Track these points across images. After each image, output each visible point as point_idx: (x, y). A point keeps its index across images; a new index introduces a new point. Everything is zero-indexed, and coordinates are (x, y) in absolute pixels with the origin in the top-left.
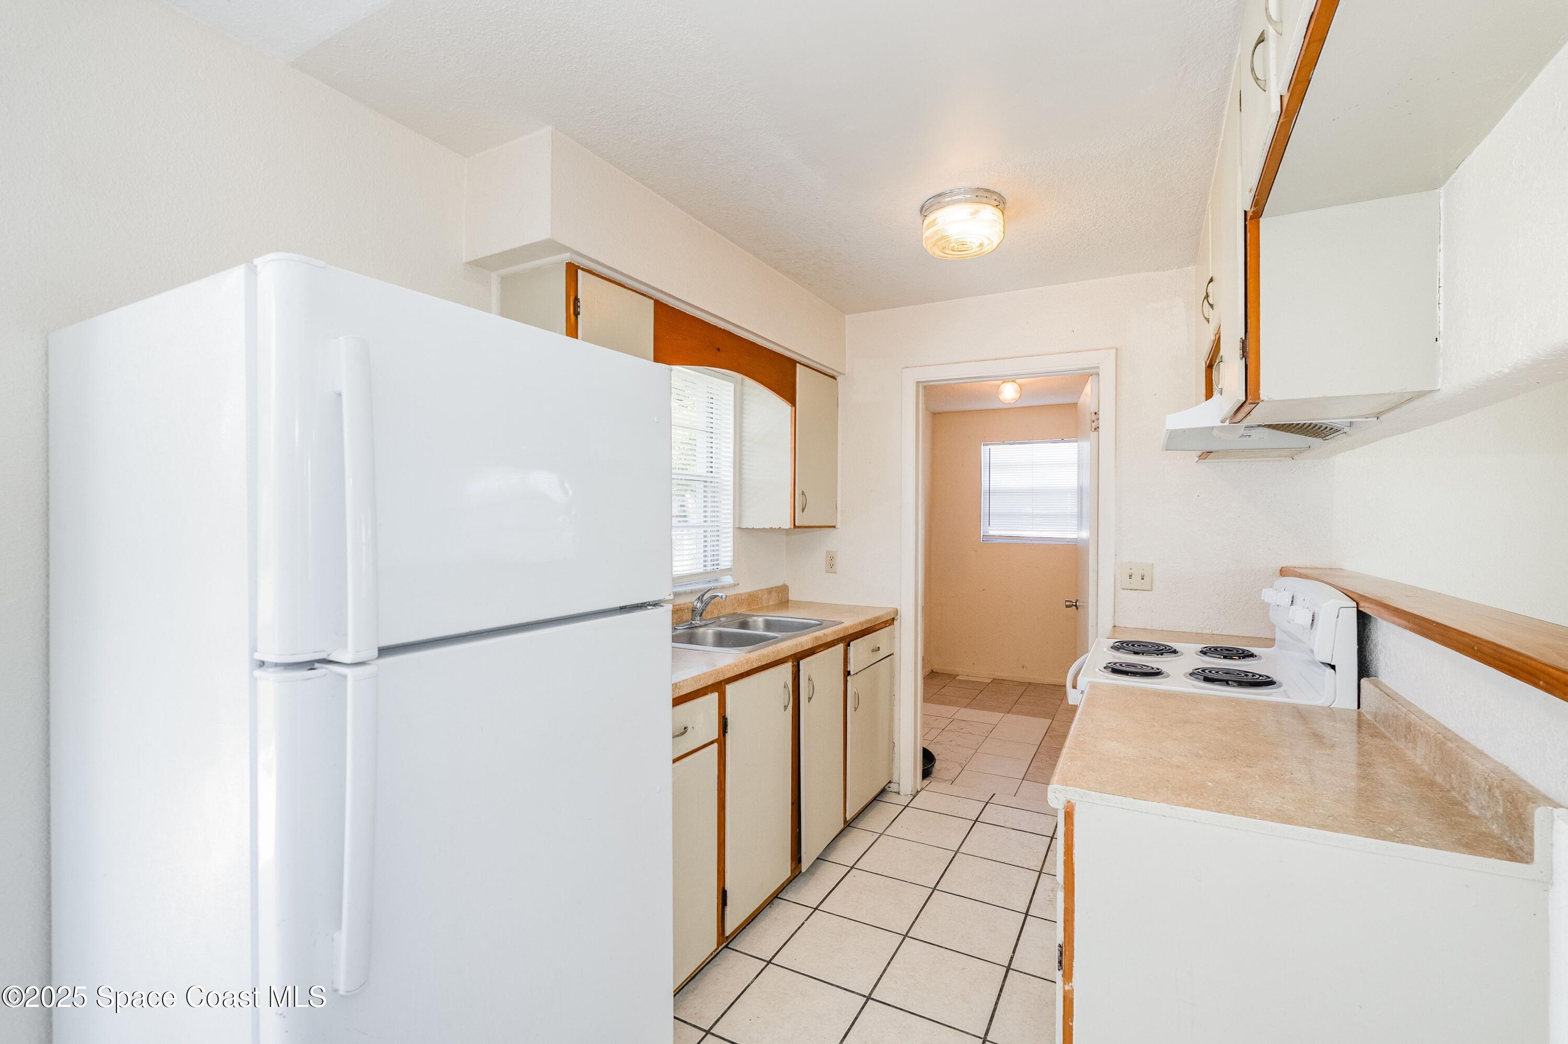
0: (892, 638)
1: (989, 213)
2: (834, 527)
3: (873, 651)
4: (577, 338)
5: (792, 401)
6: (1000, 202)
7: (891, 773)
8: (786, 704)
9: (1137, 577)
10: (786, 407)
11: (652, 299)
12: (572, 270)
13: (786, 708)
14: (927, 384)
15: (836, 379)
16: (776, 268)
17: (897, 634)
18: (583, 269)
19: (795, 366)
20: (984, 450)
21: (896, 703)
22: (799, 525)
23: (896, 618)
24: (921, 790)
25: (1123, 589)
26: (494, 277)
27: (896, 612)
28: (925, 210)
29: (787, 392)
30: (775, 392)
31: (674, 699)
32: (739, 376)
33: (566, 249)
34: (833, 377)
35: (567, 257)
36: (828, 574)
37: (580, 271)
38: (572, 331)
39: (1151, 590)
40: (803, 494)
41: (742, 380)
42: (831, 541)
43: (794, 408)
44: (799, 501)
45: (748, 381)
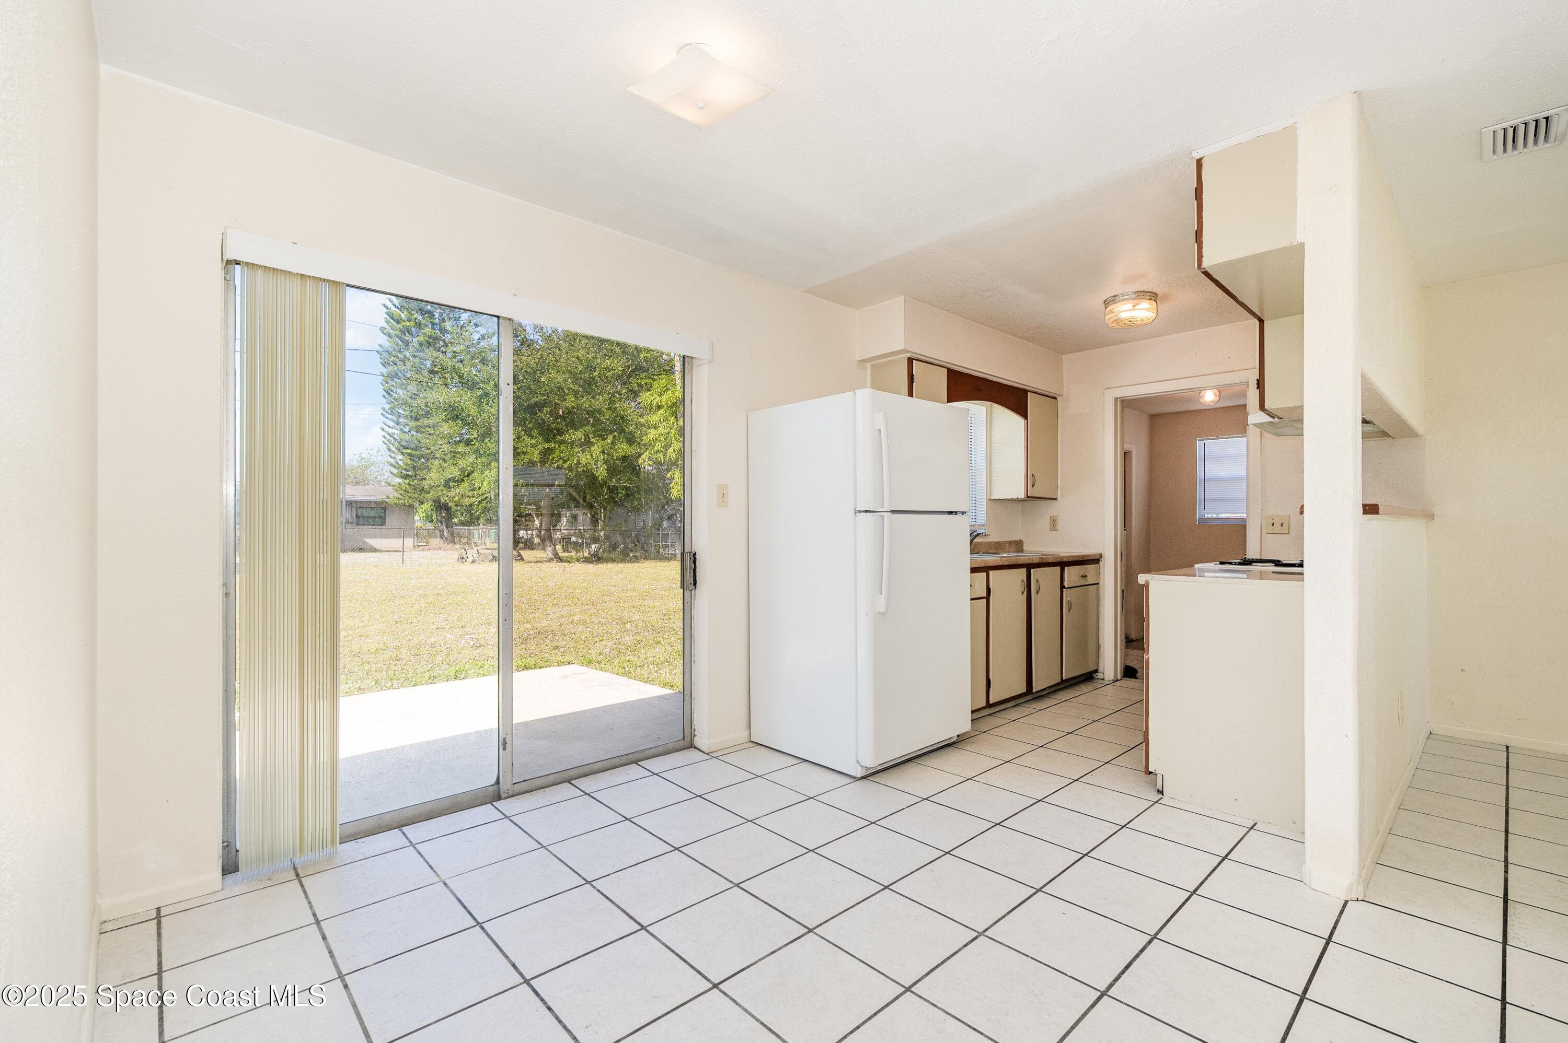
0: (1098, 573)
1: (1145, 304)
2: (1056, 499)
3: (1082, 576)
4: (913, 397)
5: (1025, 417)
6: (1153, 296)
7: (1098, 663)
8: (1023, 591)
9: (1277, 525)
10: (1020, 420)
11: (945, 367)
12: (910, 361)
13: (1023, 593)
14: (1123, 399)
15: (1056, 399)
16: (1014, 336)
17: (1101, 571)
18: (915, 360)
19: (1027, 394)
20: (1199, 444)
21: (1101, 618)
22: (1031, 496)
23: (1101, 560)
24: (1120, 680)
25: (1268, 534)
26: (869, 365)
27: (1101, 555)
28: (1106, 303)
29: (1022, 411)
30: (1015, 412)
31: (971, 568)
32: (989, 403)
33: (908, 352)
34: (1055, 398)
35: (909, 355)
36: (1051, 531)
37: (914, 361)
38: (911, 394)
39: (1289, 533)
40: (1033, 475)
41: (991, 404)
42: (1052, 509)
43: (1026, 421)
44: (1030, 479)
45: (996, 406)
